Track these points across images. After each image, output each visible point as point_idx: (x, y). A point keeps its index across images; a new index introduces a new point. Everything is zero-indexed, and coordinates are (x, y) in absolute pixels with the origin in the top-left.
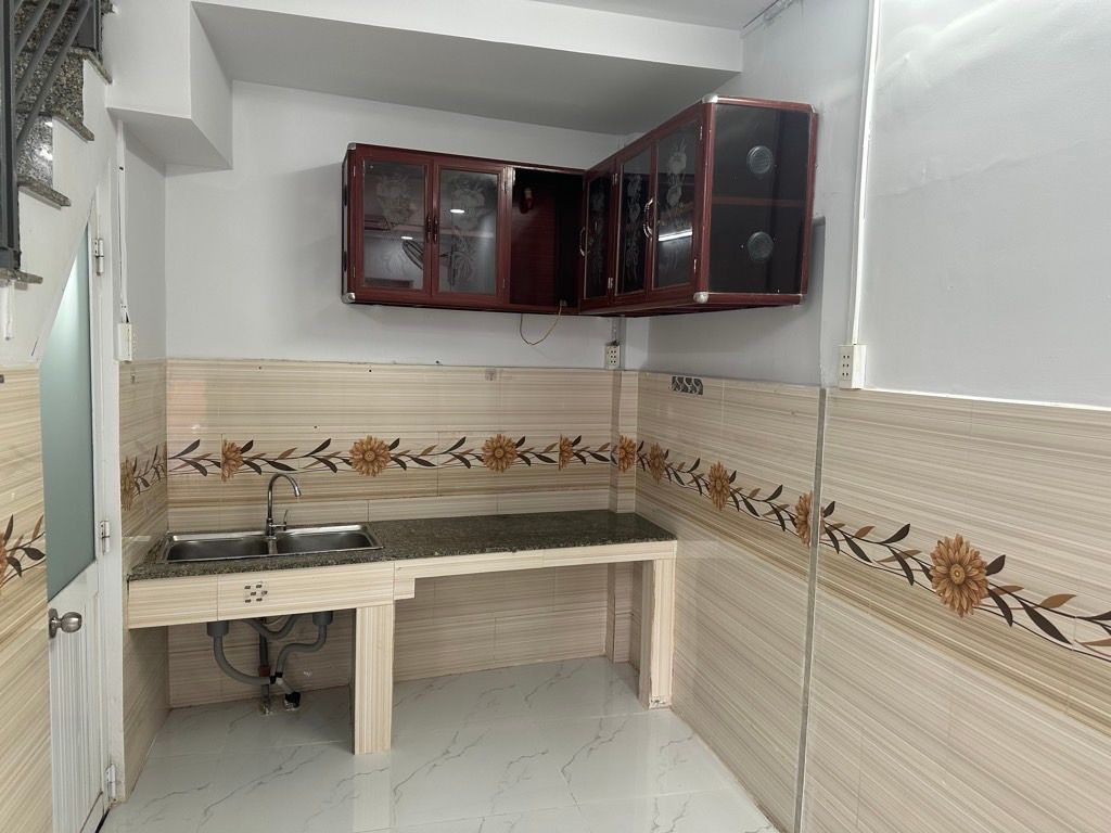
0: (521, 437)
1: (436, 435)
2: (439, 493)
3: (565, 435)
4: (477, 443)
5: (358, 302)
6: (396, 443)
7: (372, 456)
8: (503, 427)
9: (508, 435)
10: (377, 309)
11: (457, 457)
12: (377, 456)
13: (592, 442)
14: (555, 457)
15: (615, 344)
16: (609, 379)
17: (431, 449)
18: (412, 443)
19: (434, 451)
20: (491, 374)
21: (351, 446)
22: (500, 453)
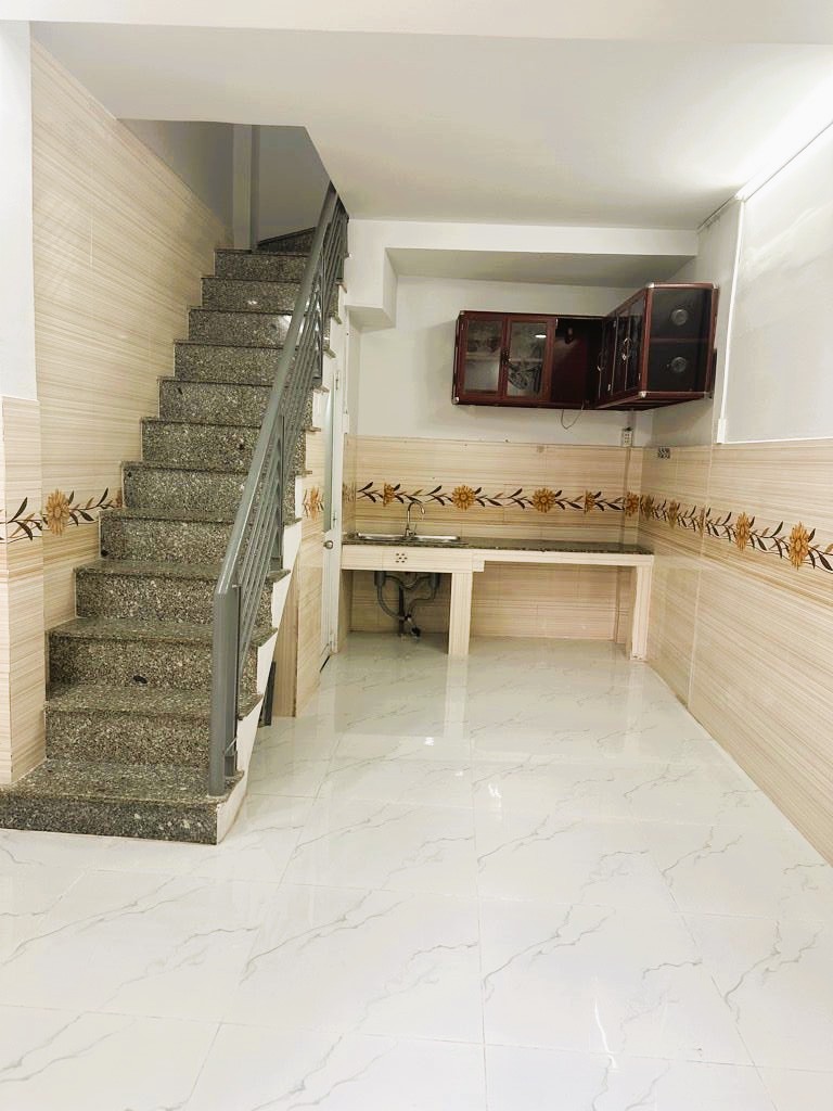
0: (559, 489)
1: (502, 487)
2: (504, 523)
3: (589, 491)
4: (529, 494)
5: (460, 403)
6: (479, 490)
7: (465, 498)
8: (547, 483)
9: (550, 489)
10: (472, 407)
11: (516, 501)
12: (468, 497)
13: (608, 496)
14: (582, 505)
15: (629, 429)
16: (624, 453)
17: (500, 495)
18: (489, 491)
19: (502, 496)
20: (541, 449)
21: (453, 490)
22: (544, 500)
